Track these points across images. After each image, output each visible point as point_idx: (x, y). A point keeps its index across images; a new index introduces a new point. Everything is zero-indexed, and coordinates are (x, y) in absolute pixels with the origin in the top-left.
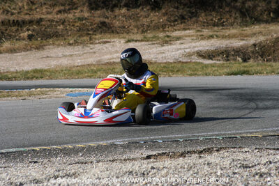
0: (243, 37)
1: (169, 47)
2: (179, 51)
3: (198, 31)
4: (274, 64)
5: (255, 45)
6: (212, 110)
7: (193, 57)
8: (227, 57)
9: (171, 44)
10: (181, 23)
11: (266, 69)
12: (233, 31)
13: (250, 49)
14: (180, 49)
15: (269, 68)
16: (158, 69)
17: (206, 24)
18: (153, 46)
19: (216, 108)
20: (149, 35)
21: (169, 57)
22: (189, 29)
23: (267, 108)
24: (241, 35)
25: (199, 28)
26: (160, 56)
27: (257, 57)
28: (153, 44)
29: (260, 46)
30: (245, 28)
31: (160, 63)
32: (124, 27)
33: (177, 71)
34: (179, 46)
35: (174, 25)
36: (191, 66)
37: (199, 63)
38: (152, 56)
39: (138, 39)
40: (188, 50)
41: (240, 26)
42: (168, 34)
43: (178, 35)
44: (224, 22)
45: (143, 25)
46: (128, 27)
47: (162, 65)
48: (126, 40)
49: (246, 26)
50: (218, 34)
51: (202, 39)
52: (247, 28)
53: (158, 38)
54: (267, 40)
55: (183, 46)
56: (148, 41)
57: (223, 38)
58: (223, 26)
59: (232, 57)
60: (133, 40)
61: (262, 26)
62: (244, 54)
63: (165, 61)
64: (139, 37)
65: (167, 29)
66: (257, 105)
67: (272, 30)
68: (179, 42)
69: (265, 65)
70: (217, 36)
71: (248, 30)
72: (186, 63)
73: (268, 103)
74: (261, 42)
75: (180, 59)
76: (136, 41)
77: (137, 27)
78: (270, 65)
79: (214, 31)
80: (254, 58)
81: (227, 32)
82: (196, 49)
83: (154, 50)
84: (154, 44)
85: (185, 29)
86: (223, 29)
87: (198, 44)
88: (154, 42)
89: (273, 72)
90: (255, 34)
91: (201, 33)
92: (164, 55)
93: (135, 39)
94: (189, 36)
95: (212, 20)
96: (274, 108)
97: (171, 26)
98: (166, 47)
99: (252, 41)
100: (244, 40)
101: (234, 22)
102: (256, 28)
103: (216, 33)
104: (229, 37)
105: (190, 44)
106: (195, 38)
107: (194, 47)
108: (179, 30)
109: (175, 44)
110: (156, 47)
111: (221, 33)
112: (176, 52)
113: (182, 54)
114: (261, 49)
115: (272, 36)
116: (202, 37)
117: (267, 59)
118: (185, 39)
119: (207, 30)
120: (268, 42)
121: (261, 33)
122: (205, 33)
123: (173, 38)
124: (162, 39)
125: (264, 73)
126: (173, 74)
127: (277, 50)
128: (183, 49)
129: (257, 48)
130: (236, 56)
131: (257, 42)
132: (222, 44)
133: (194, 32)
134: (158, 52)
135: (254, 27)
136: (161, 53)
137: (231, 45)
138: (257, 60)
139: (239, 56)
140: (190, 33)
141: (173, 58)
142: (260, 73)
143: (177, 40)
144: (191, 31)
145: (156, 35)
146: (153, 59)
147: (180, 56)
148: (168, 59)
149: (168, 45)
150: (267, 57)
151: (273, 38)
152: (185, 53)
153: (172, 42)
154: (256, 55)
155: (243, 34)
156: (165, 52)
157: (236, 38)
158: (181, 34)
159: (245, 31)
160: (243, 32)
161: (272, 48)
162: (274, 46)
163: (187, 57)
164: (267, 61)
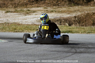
2: (35, 19)
3: (45, 8)
4: (85, 28)
5: (75, 17)
8: (60, 23)
9: (30, 14)
10: (36, 3)
11: (81, 30)
12: (64, 9)
13: (73, 19)
14: (35, 17)
15: (83, 30)
16: (23, 28)
17: (49, 5)
18: (20, 15)
19: (54, 51)
20: (19, 9)
21: (29, 22)
22: (40, 7)
23: (81, 52)
24: (68, 11)
25: (46, 7)
26: (24, 21)
27: (77, 23)
29: (78, 17)
30: (70, 8)
31: (24, 25)
32: (5, 4)
33: (33, 29)
35: (32, 4)
38: (20, 21)
39: (12, 11)
41: (68, 6)
42: (29, 9)
43: (34, 10)
44: (59, 4)
45: (15, 4)
46: (7, 4)
47: (25, 26)
48: (6, 11)
52: (72, 8)
53: (23, 11)
54: (82, 15)
55: (36, 16)
56: (18, 12)
57: (58, 12)
58: (59, 6)
59: (63, 23)
60: (9, 12)
61: (80, 6)
62: (70, 22)
63: (27, 24)
64: (13, 10)
65: (28, 6)
66: (76, 51)
67: (85, 9)
68: (34, 13)
69: (81, 28)
70: (55, 11)
71: (72, 9)
73: (82, 50)
75: (35, 23)
76: (11, 12)
77: (12, 4)
78: (83, 28)
79: (54, 9)
80: (75, 24)
81: (61, 9)
83: (21, 17)
84: (21, 14)
85: (38, 7)
86: (58, 7)
88: (21, 13)
90: (75, 11)
91: (47, 9)
92: (26, 20)
93: (11, 11)
94: (40, 11)
95: (53, 2)
96: (85, 53)
97: (30, 4)
98: (28, 16)
99: (74, 15)
100: (69, 14)
101: (64, 4)
102: (77, 8)
103: (55, 10)
104: (62, 12)
106: (43, 12)
108: (35, 7)
109: (32, 15)
110: (22, 16)
111: (57, 10)
112: (33, 19)
113: (36, 21)
114: (79, 19)
115: (84, 13)
116: (47, 11)
117: (82, 25)
118: (38, 12)
119: (50, 8)
120: (83, 16)
121: (79, 10)
122: (49, 9)
123: (31, 11)
124: (25, 12)
125: (80, 32)
126: (31, 31)
127: (87, 20)
128: (37, 17)
129: (76, 19)
130: (65, 22)
131: (77, 15)
132: (58, 16)
133: (43, 9)
134: (23, 19)
135: (75, 7)
136: (25, 19)
137: (63, 16)
138: (76, 25)
139: (67, 23)
140: (40, 9)
141: (31, 22)
142: (78, 33)
143: (33, 13)
144: (41, 8)
145: (22, 9)
146: (20, 23)
147: (35, 21)
148: (28, 23)
149: (29, 15)
150: (82, 24)
151: (85, 14)
152: (38, 20)
153: (31, 13)
154: (76, 22)
155: (69, 11)
156: (27, 19)
157: (66, 12)
158: (36, 10)
159: (70, 9)
160: (69, 9)
161: (85, 19)
162: (85, 18)
163: (39, 22)
164: (82, 26)
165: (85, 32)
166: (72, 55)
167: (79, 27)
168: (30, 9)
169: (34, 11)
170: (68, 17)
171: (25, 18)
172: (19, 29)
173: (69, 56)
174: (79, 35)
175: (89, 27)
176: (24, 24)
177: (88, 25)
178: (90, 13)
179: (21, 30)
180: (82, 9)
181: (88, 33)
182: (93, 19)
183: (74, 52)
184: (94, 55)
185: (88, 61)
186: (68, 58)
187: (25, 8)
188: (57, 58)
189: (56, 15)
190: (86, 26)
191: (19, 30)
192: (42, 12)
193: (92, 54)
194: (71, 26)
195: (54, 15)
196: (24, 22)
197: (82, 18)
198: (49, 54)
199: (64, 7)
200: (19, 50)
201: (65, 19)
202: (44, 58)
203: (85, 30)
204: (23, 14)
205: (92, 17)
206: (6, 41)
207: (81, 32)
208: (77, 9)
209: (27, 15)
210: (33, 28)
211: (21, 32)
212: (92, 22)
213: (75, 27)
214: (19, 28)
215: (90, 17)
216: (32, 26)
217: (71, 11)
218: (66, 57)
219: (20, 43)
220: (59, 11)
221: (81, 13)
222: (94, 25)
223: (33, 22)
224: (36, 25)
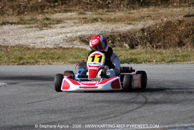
0: (130, 20)
1: (49, 31)
2: (60, 36)
3: (81, 13)
4: (164, 51)
5: (143, 30)
6: (97, 105)
7: (75, 42)
8: (113, 42)
9: (51, 27)
10: (62, 4)
11: (155, 57)
12: (119, 14)
13: (138, 35)
14: (61, 33)
15: (158, 56)
16: (37, 55)
17: (89, 6)
18: (31, 29)
19: (102, 102)
20: (27, 17)
22: (70, 11)
23: (156, 102)
24: (128, 18)
25: (82, 11)
26: (39, 41)
27: (146, 43)
28: (31, 27)
29: (149, 31)
30: (132, 11)
31: (39, 49)
33: (58, 58)
34: (59, 30)
35: (55, 6)
36: (73, 52)
37: (82, 49)
38: (30, 41)
39: (14, 21)
40: (69, 35)
41: (127, 8)
42: (47, 16)
43: (59, 17)
44: (109, 3)
45: (19, 6)
47: (41, 51)
48: (1, 22)
49: (134, 9)
50: (103, 17)
51: (85, 22)
52: (135, 11)
53: (36, 21)
54: (156, 25)
55: (64, 30)
56: (25, 24)
57: (108, 21)
58: (108, 7)
59: (118, 43)
60: (8, 23)
61: (151, 8)
62: (132, 40)
63: (44, 47)
64: (15, 19)
65: (46, 10)
66: (146, 99)
67: (162, 13)
68: (59, 25)
69: (155, 53)
70: (101, 19)
71: (136, 13)
72: (68, 49)
73: (158, 97)
74: (150, 27)
75: (61, 45)
76: (12, 24)
77: (12, 7)
78: (159, 53)
79: (99, 14)
80: (142, 45)
81: (113, 15)
82: (79, 34)
83: (32, 34)
85: (66, 11)
86: (108, 11)
87: (80, 28)
88: (32, 25)
89: (163, 60)
90: (143, 18)
91: (84, 16)
92: (43, 40)
93: (11, 21)
94: (71, 19)
95: (96, 1)
96: (165, 103)
97: (51, 6)
98: (46, 31)
99: (140, 25)
100: (131, 24)
101: (120, 4)
102: (145, 11)
103: (100, 16)
104: (115, 21)
105: (72, 28)
106: (77, 21)
107: (77, 31)
108: (60, 12)
109: (55, 28)
110: (34, 30)
111: (106, 16)
112: (57, 37)
113: (64, 39)
114: (150, 34)
115: (161, 20)
116: (85, 20)
117: (156, 46)
118: (66, 22)
119: (90, 13)
120: (158, 27)
121: (150, 16)
122: (88, 15)
123: (53, 21)
124: (41, 22)
125: (153, 61)
126: (53, 62)
127: (167, 35)
128: (65, 33)
129: (145, 34)
130: (123, 41)
131: (146, 27)
132: (107, 29)
133: (76, 15)
134: (36, 36)
135: (142, 10)
136: (39, 37)
137: (117, 29)
138: (145, 47)
139: (126, 42)
140: (71, 16)
141: (53, 43)
142: (148, 62)
143: (57, 24)
144: (73, 13)
145: (34, 18)
146: (31, 45)
147: (61, 41)
148: (48, 44)
149: (47, 29)
150: (157, 44)
151: (163, 23)
152: (67, 38)
153: (52, 25)
154: (145, 41)
155: (130, 18)
156: (44, 36)
157: (123, 21)
158: (62, 17)
159: (132, 13)
160: (130, 15)
161: (162, 34)
162: (164, 31)
163: (68, 42)
164: (157, 48)
165: (164, 60)
166: (138, 108)
167: (151, 50)
168: (51, 16)
169: (58, 20)
170: (128, 30)
171: (41, 36)
172: (29, 58)
173: (132, 111)
174: (152, 67)
175: (172, 49)
176: (38, 47)
177: (170, 46)
178: (173, 20)
179: (32, 61)
180: (156, 13)
181: (170, 62)
182: (178, 32)
183: (141, 103)
184: (182, 108)
185: (172, 119)
186: (130, 115)
187: (41, 15)
188: (108, 115)
189: (104, 26)
190: (165, 47)
191: (30, 61)
192: (75, 21)
193: (178, 105)
194: (135, 48)
195: (100, 28)
196: (38, 44)
197: (156, 31)
198: (91, 107)
199: (119, 10)
200: (30, 102)
201: (122, 34)
202: (81, 116)
203: (163, 56)
204: (35, 27)
205: (177, 29)
206: (3, 84)
207: (156, 61)
208: (146, 13)
209: (44, 28)
210: (58, 56)
211: (33, 64)
212: (176, 39)
213: (143, 51)
214: (28, 56)
215: (172, 29)
216: (56, 50)
217: (134, 18)
218: (125, 113)
219: (32, 87)
220: (109, 19)
221: (154, 21)
222: (181, 47)
223: (58, 43)
224: (64, 48)
